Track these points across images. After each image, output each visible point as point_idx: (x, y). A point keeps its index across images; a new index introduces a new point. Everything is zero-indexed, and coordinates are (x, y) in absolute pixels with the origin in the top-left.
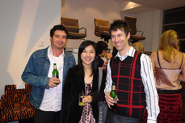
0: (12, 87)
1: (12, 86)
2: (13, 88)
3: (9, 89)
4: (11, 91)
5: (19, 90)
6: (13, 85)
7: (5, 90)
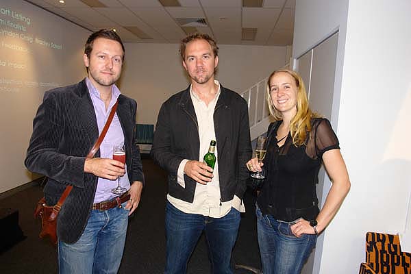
0: (387, 241)
1: (387, 238)
2: (389, 245)
3: (379, 245)
4: (385, 255)
5: (407, 254)
6: (391, 237)
7: (369, 249)
